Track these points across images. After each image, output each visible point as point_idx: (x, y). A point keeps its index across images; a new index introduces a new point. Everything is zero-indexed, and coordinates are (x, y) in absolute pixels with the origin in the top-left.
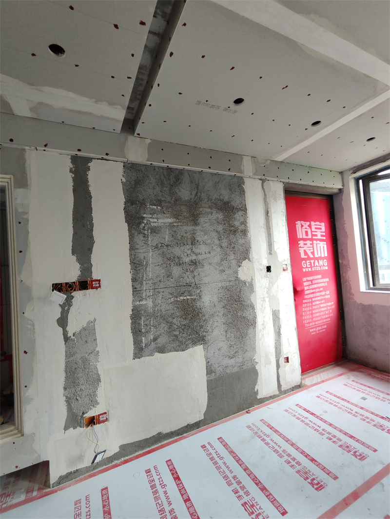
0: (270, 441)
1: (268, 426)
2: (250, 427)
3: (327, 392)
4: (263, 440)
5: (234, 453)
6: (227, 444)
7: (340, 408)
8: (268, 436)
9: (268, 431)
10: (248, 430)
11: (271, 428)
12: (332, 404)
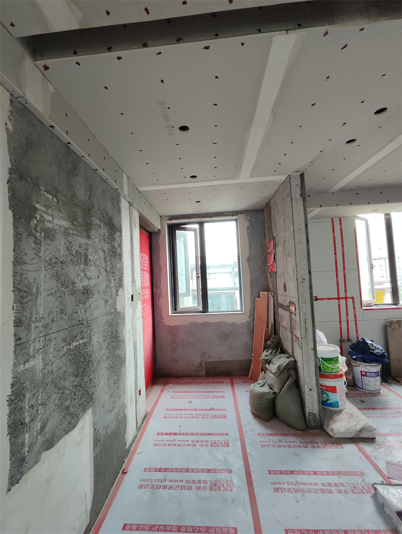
0: (170, 484)
1: (155, 471)
2: (142, 486)
3: (167, 410)
4: (165, 487)
5: (154, 526)
6: (139, 525)
7: (185, 417)
8: (165, 480)
9: (160, 476)
10: (143, 490)
11: (160, 471)
12: (178, 418)
